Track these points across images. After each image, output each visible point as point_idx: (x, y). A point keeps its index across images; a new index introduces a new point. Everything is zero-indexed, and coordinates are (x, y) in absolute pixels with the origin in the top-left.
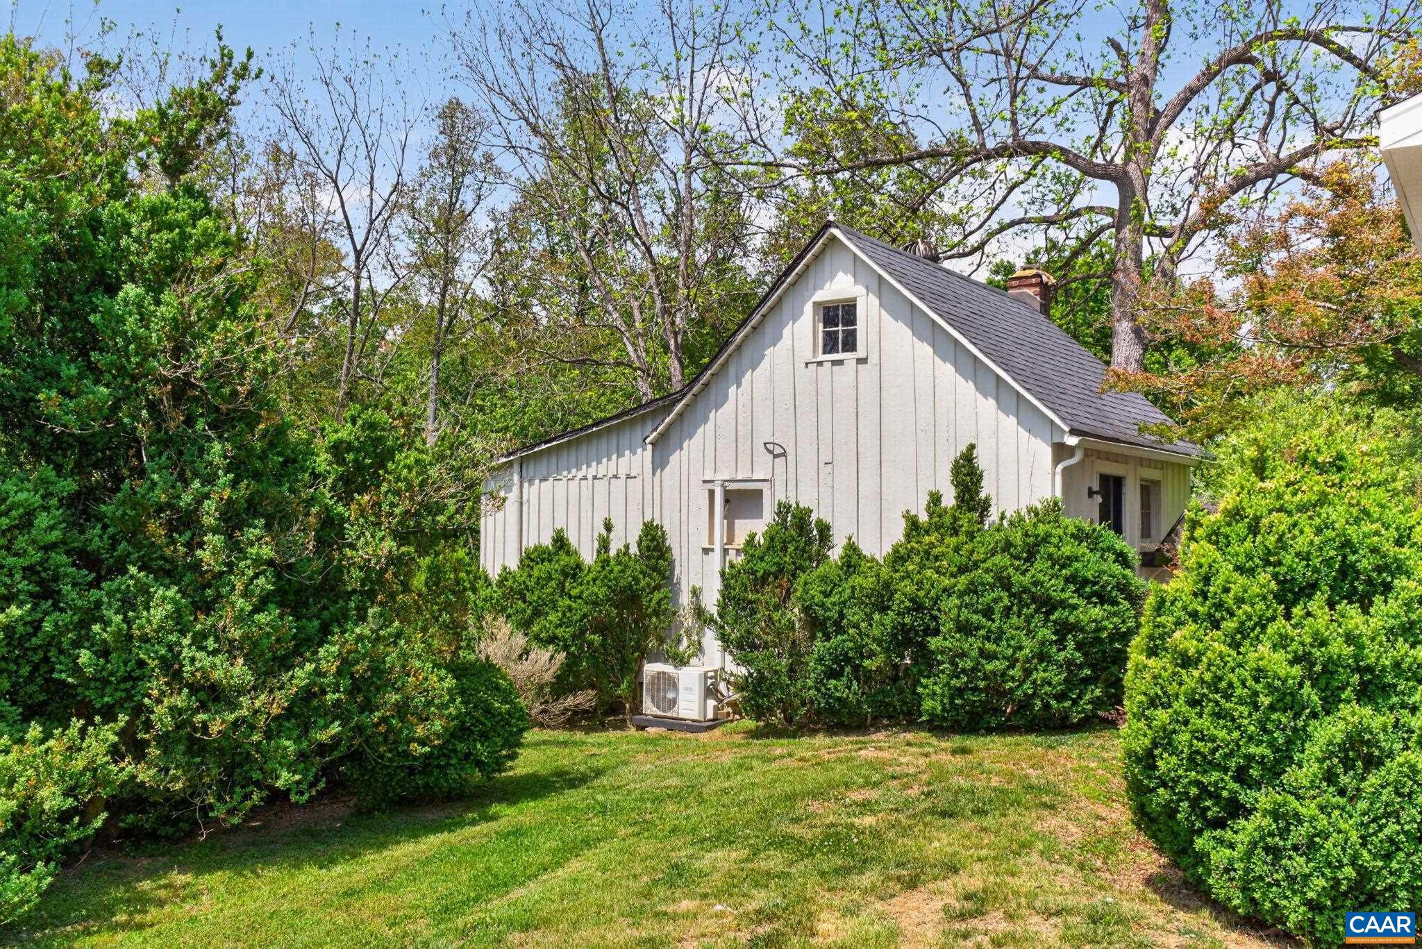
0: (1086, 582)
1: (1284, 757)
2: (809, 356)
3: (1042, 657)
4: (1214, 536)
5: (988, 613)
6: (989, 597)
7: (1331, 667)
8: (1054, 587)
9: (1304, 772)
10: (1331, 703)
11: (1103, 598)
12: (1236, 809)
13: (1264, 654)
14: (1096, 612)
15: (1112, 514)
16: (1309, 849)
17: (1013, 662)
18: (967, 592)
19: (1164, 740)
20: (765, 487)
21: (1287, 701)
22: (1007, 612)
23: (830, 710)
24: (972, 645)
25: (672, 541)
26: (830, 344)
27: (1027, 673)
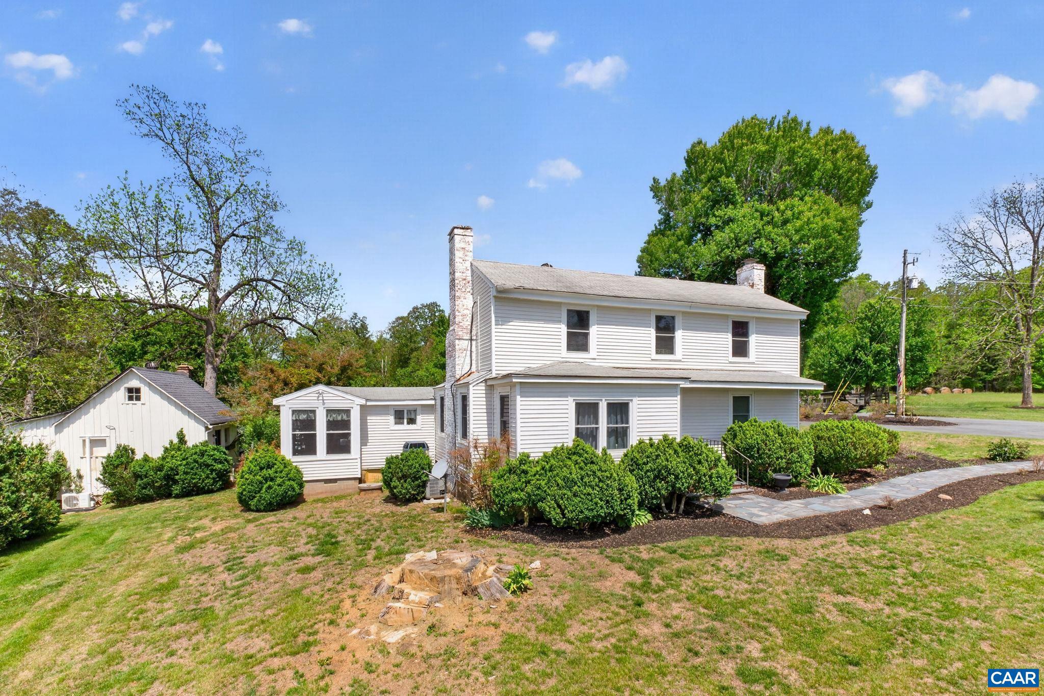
0: (216, 459)
1: (261, 489)
2: (123, 402)
3: (208, 477)
4: (251, 462)
5: (192, 469)
6: (192, 465)
7: (267, 478)
8: (210, 462)
9: (264, 490)
10: (266, 482)
11: (221, 463)
12: (254, 497)
13: (258, 477)
14: (220, 466)
15: (218, 442)
16: (264, 499)
17: (200, 479)
18: (186, 464)
19: (244, 490)
20: (107, 438)
21: (261, 483)
22: (197, 468)
23: (143, 497)
24: (188, 477)
25: (66, 456)
26: (131, 398)
27: (203, 481)
